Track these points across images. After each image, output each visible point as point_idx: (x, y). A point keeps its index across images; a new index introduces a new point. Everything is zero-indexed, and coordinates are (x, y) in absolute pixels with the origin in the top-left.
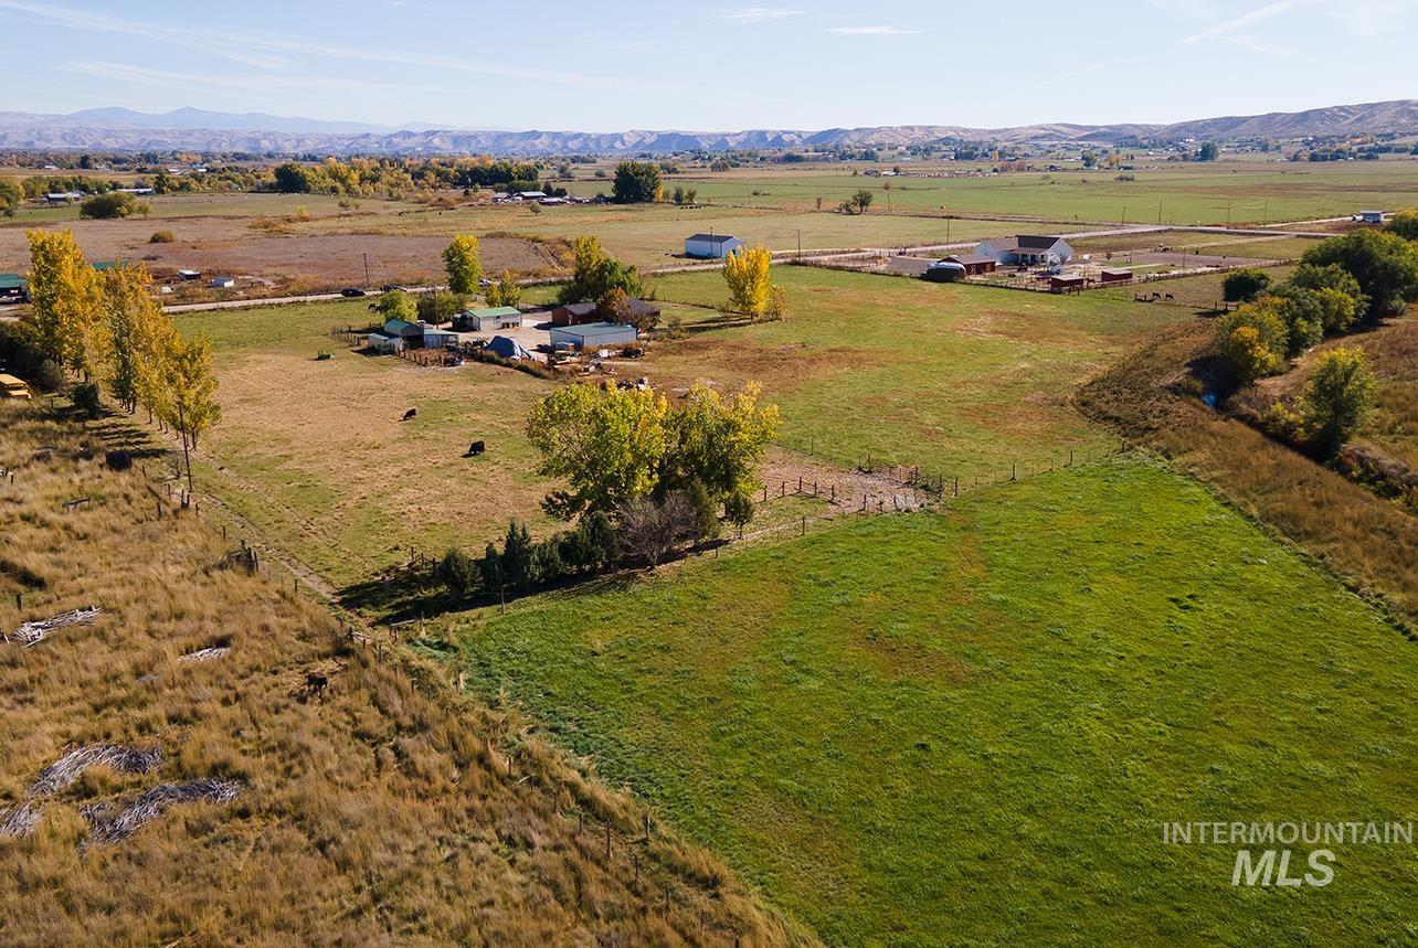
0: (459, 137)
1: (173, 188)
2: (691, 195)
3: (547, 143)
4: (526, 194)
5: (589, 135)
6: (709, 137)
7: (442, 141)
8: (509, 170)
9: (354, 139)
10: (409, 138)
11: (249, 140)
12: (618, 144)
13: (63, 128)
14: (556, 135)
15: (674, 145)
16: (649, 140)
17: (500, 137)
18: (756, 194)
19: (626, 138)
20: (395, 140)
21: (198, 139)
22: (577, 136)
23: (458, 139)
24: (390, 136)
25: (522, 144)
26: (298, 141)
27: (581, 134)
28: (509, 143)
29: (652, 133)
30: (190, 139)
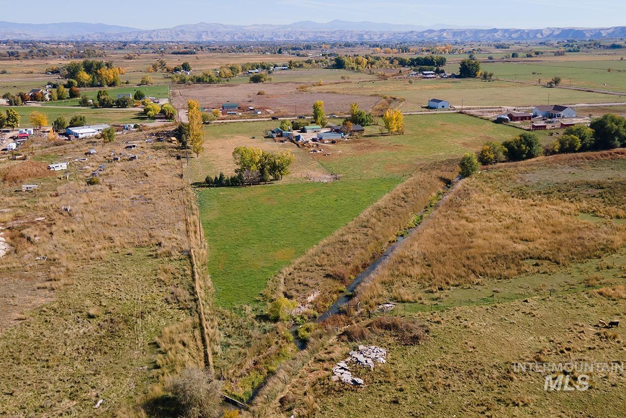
0: (456, 32)
1: (296, 66)
2: (491, 75)
3: (501, 35)
4: (425, 72)
5: (524, 30)
6: (591, 31)
7: (448, 34)
8: (433, 59)
9: (406, 33)
10: (432, 33)
11: (359, 35)
12: (539, 35)
13: (285, 31)
14: (506, 31)
15: (570, 35)
16: (556, 33)
17: (476, 32)
18: (534, 73)
19: (543, 32)
20: (425, 34)
21: (337, 35)
22: (517, 31)
23: (455, 33)
24: (423, 32)
25: (488, 35)
26: (380, 35)
27: (519, 30)
28: (481, 35)
29: (559, 29)
30: (334, 35)
